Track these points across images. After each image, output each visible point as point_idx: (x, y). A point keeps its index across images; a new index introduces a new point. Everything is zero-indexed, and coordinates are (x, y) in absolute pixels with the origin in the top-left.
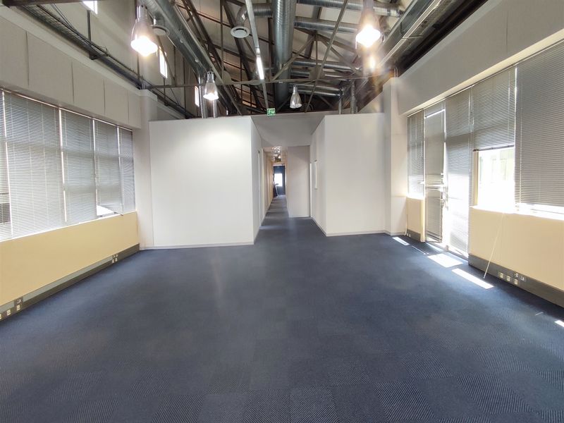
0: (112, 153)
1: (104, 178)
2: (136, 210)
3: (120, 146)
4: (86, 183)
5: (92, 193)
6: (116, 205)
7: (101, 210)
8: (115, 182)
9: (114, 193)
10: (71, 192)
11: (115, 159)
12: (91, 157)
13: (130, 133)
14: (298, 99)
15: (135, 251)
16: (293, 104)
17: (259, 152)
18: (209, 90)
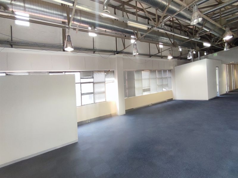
0: (166, 76)
1: (165, 83)
2: (172, 90)
3: (168, 74)
4: (161, 84)
5: (162, 86)
6: (167, 88)
7: (164, 90)
8: (166, 83)
9: (167, 85)
10: (159, 86)
11: (167, 78)
12: (162, 78)
13: (170, 71)
14: (228, 47)
15: (171, 100)
16: (225, 49)
17: (218, 67)
18: (189, 57)
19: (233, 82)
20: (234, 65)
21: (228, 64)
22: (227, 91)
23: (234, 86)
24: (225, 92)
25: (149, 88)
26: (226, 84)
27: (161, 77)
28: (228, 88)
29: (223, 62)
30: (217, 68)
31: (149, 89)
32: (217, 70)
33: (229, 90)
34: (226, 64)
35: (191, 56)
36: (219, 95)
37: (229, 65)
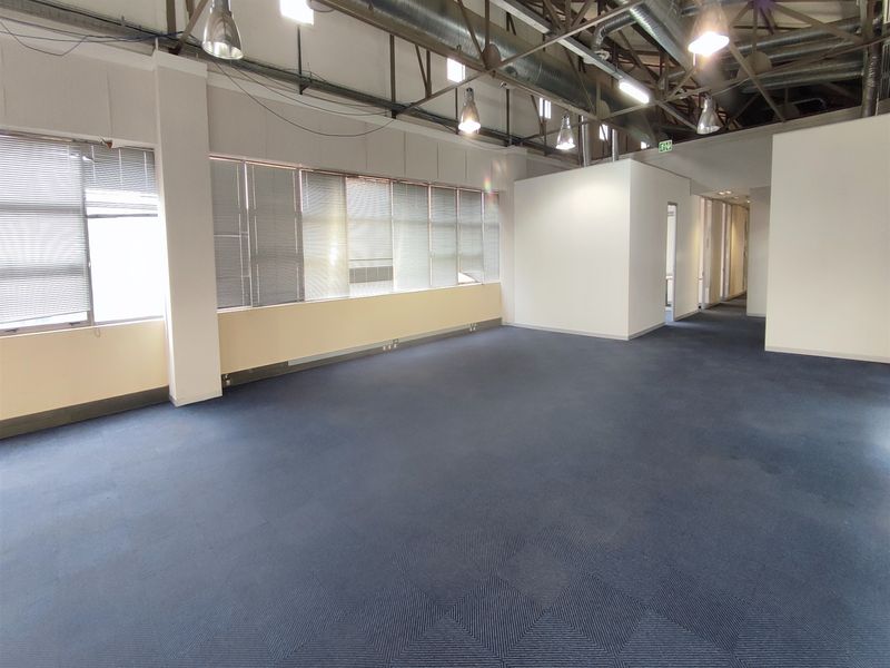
0: (476, 220)
1: (468, 246)
2: (500, 281)
3: (485, 212)
4: (450, 251)
5: (456, 261)
6: (478, 273)
7: (462, 278)
8: (476, 250)
9: (479, 260)
10: (437, 259)
11: (479, 227)
12: (455, 226)
13: (495, 196)
14: (712, 119)
15: (496, 325)
16: (702, 128)
17: (675, 204)
18: (565, 138)
19: (724, 270)
20: (732, 205)
21: (712, 200)
22: (700, 301)
23: (727, 284)
24: (693, 309)
25: (385, 264)
26: (701, 276)
27: (450, 219)
28: (707, 290)
29: (696, 189)
30: (672, 208)
31: (386, 268)
32: (669, 218)
33: (707, 301)
34: (707, 198)
35: (571, 140)
36: (669, 320)
37: (717, 201)
